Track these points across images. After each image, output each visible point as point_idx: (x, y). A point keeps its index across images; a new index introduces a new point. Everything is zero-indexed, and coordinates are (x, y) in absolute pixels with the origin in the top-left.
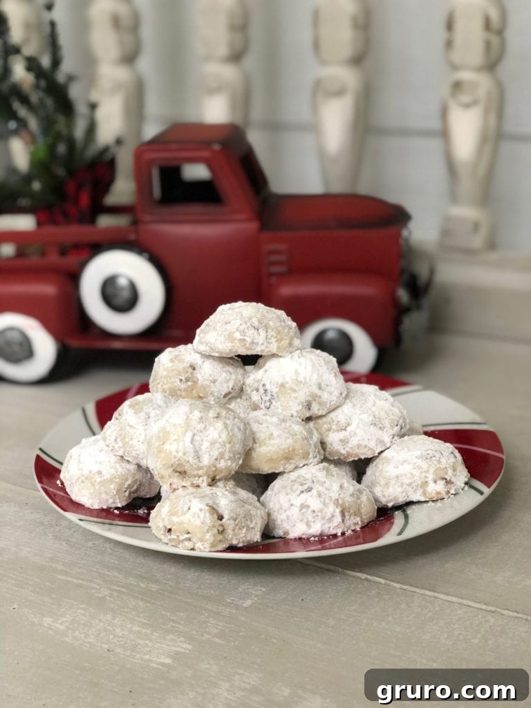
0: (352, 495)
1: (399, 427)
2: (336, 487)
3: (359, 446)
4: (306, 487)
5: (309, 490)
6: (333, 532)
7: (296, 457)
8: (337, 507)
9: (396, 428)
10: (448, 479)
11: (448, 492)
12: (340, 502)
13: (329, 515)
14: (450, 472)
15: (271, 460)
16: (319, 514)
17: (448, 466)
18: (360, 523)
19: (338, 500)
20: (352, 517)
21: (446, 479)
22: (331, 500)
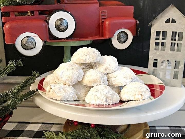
0: (111, 95)
1: (132, 79)
2: (107, 91)
3: (119, 83)
4: (97, 90)
5: (98, 91)
6: (103, 104)
7: (97, 82)
8: (105, 97)
9: (131, 79)
10: (142, 95)
11: (142, 98)
12: (106, 96)
13: (102, 99)
14: (143, 93)
15: (89, 82)
16: (99, 98)
17: (143, 91)
18: (112, 103)
19: (105, 95)
20: (110, 101)
21: (141, 94)
22: (103, 94)
